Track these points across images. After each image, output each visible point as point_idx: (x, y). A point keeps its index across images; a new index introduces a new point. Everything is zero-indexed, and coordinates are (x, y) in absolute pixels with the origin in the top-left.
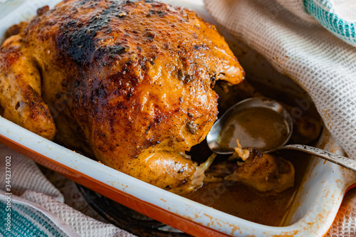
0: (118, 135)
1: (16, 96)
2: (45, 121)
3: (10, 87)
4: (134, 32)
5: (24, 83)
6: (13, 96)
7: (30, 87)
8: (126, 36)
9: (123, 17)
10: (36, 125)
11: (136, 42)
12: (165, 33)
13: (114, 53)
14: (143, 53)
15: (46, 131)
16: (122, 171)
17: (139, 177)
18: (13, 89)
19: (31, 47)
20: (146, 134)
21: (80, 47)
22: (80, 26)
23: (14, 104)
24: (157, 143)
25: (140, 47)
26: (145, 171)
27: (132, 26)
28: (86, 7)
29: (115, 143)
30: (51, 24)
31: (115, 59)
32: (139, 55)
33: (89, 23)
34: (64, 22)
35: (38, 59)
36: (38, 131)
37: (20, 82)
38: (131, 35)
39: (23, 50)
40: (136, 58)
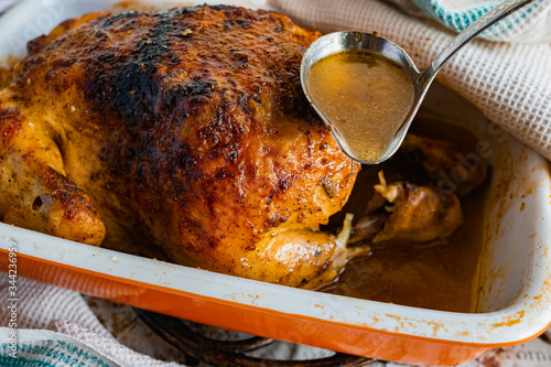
0: (224, 220)
1: (31, 187)
2: (89, 220)
3: (14, 175)
4: (214, 57)
5: (41, 165)
6: (26, 189)
7: (52, 171)
8: (204, 64)
9: (188, 36)
10: (76, 228)
11: (224, 71)
12: (261, 52)
13: (197, 93)
14: (239, 88)
15: (92, 236)
16: (234, 274)
17: (263, 277)
18: (22, 178)
19: (36, 105)
20: (267, 210)
21: (132, 92)
22: (122, 59)
23: (28, 202)
24: (282, 221)
25: (232, 79)
26: (271, 267)
27: (208, 48)
28: (118, 28)
29: (218, 233)
30: (68, 64)
31: (202, 103)
32: (235, 91)
33: (135, 54)
34: (91, 56)
35: (53, 123)
36: (80, 238)
37: (34, 165)
38: (212, 63)
39: (24, 112)
40: (232, 97)
